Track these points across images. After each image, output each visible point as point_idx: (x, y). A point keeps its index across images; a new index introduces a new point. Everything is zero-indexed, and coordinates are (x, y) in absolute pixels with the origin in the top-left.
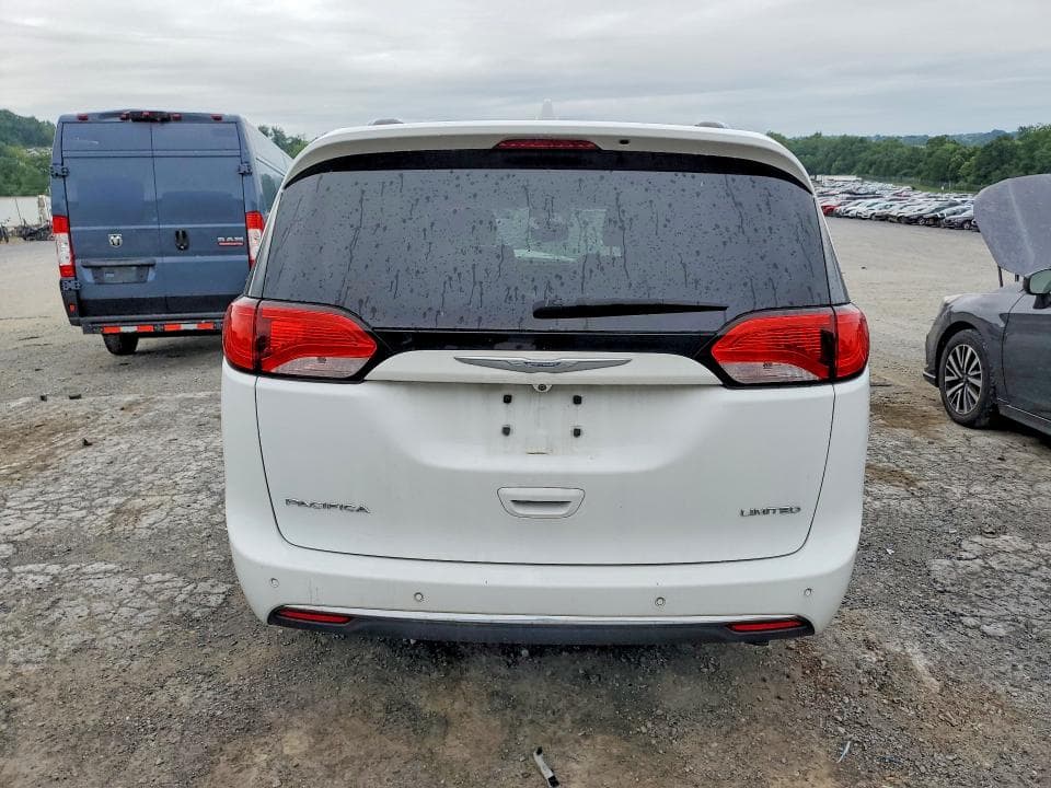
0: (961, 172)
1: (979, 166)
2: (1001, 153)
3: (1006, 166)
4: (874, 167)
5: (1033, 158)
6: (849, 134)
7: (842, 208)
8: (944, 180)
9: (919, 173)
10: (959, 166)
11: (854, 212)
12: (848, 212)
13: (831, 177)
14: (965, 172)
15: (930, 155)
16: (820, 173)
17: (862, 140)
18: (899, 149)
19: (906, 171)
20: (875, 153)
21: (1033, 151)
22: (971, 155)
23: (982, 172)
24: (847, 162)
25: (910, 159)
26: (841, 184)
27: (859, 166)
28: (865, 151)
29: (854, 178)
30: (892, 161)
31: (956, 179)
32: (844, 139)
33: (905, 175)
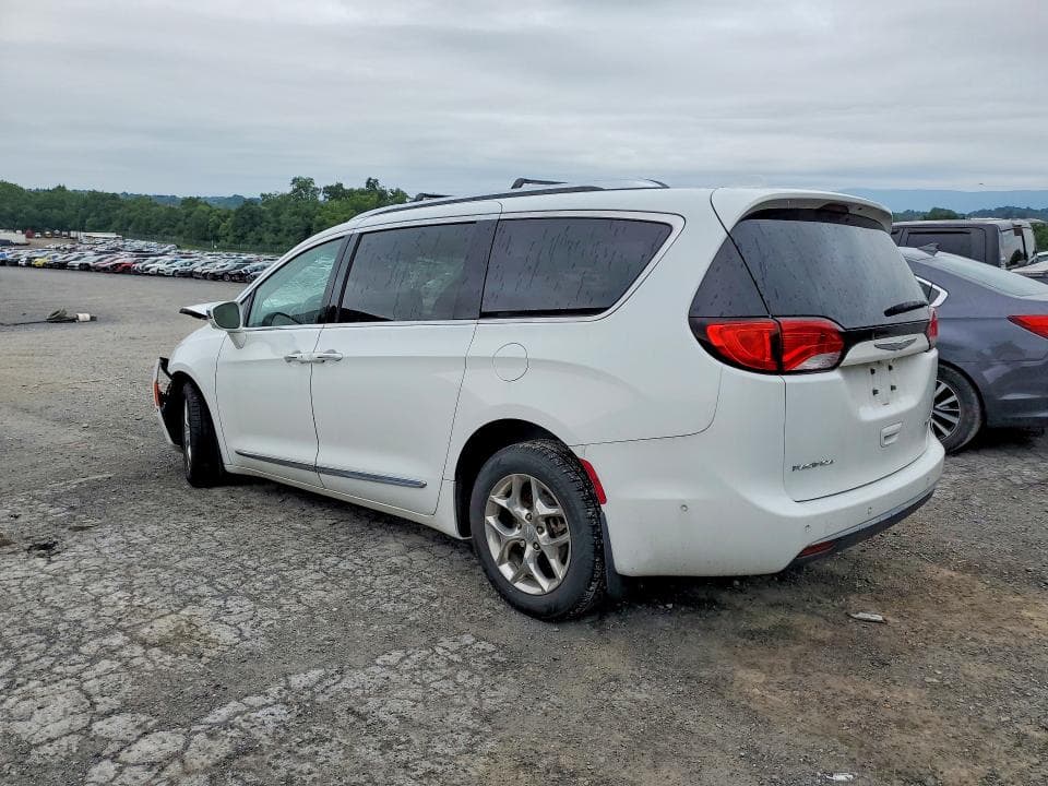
0: (221, 232)
1: (235, 227)
2: (252, 216)
3: (258, 228)
4: (133, 224)
5: (278, 222)
6: (99, 189)
7: (140, 265)
8: (206, 239)
9: (180, 232)
10: (218, 226)
11: (155, 270)
12: (148, 269)
13: (88, 234)
14: (224, 233)
15: (188, 216)
16: (74, 230)
17: (114, 196)
18: (154, 208)
19: (165, 230)
20: (130, 211)
21: (279, 215)
22: (226, 217)
23: (239, 233)
24: (102, 218)
25: (168, 218)
26: (101, 241)
27: (116, 224)
28: (119, 209)
29: (114, 235)
30: (151, 220)
31: (217, 239)
32: (94, 195)
33: (167, 233)
